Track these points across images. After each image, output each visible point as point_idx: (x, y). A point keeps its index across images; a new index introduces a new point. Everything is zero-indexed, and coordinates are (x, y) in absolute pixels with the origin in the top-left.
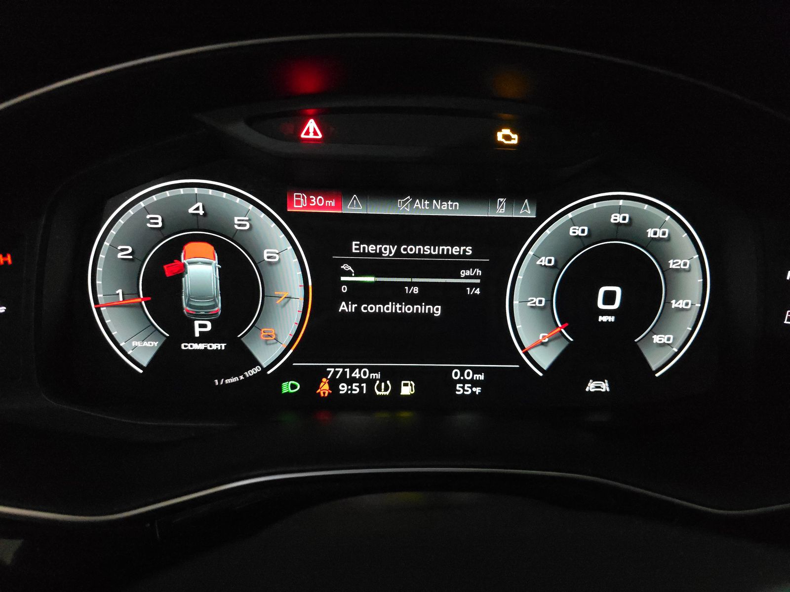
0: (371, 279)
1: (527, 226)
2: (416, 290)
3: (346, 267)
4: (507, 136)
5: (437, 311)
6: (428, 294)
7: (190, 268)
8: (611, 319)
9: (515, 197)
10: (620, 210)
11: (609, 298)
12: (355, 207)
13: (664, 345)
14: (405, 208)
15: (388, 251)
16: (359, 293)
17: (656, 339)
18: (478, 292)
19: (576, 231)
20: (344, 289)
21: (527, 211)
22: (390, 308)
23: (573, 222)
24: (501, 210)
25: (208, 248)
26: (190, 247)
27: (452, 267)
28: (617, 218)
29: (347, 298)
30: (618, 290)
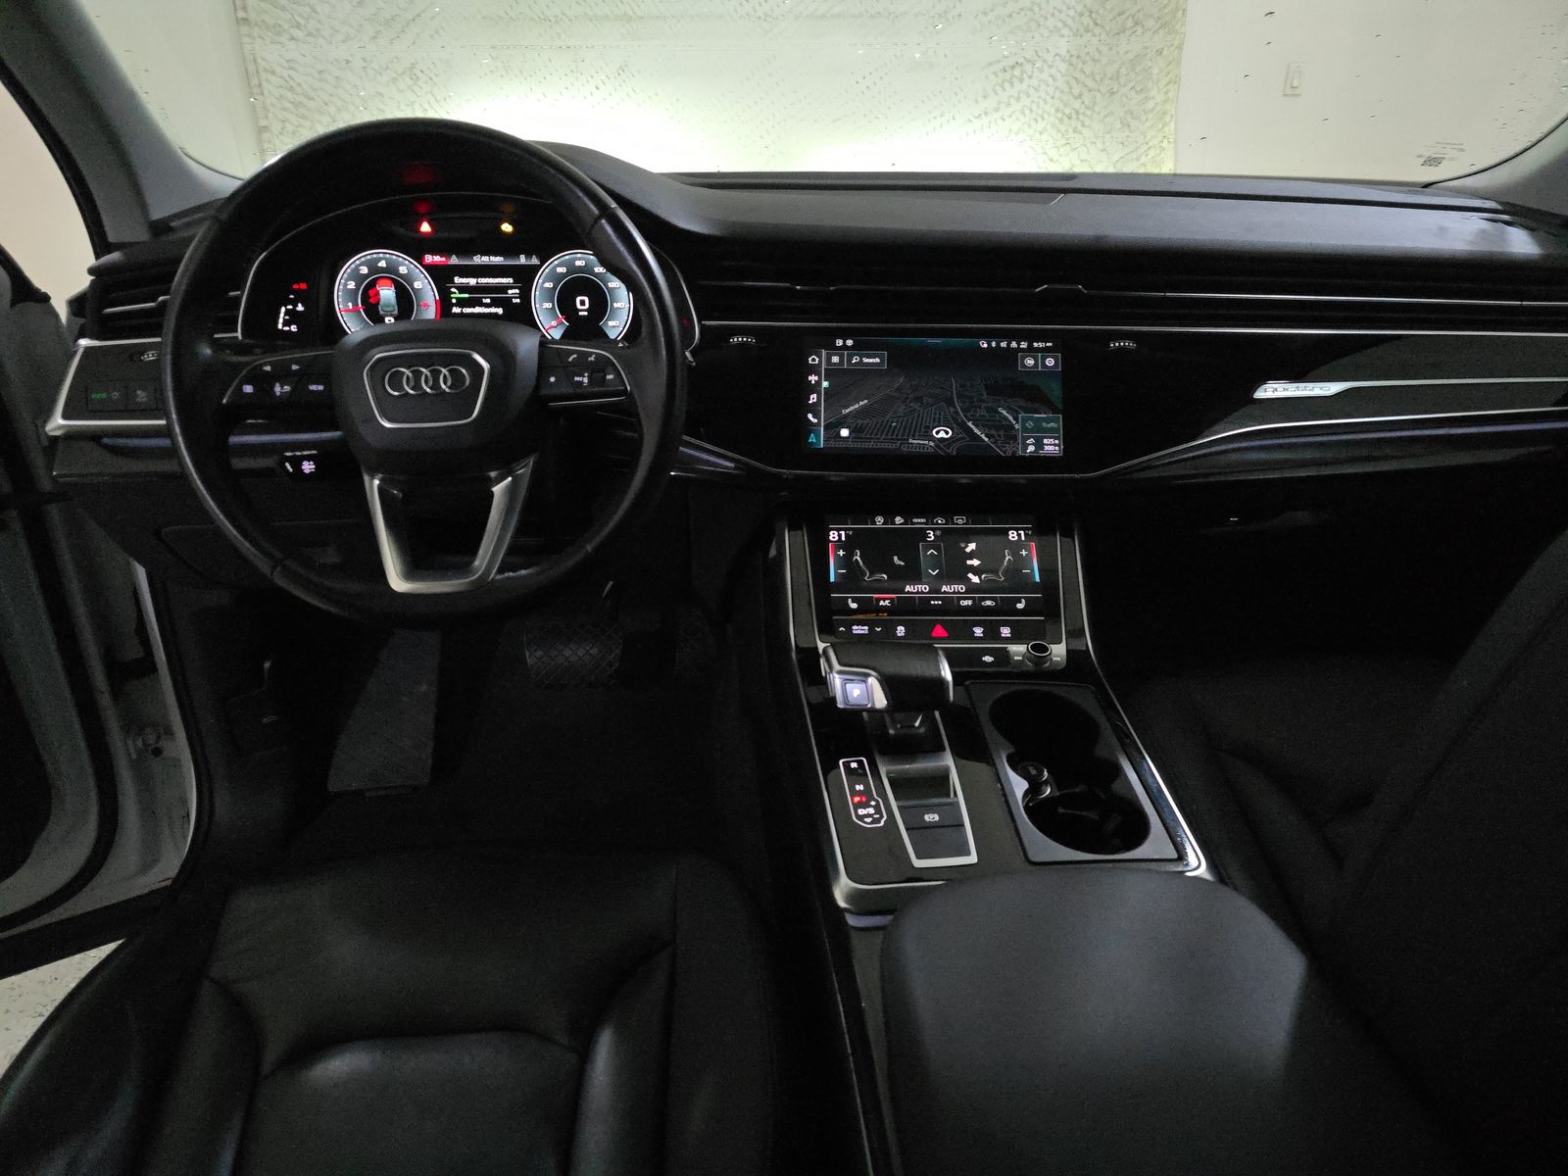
0: (467, 296)
1: (536, 268)
2: (488, 301)
3: (453, 290)
4: (507, 228)
5: (500, 311)
6: (495, 303)
7: (381, 292)
8: (586, 313)
9: (529, 256)
10: (580, 259)
11: (583, 303)
12: (454, 260)
13: (614, 327)
14: (479, 260)
15: (472, 281)
16: (461, 303)
17: (610, 323)
18: (518, 301)
19: (561, 270)
20: (454, 301)
21: (535, 261)
22: (478, 310)
23: (558, 265)
24: (523, 260)
25: (389, 282)
26: (382, 282)
27: (504, 289)
28: (578, 263)
29: (456, 305)
30: (586, 299)
